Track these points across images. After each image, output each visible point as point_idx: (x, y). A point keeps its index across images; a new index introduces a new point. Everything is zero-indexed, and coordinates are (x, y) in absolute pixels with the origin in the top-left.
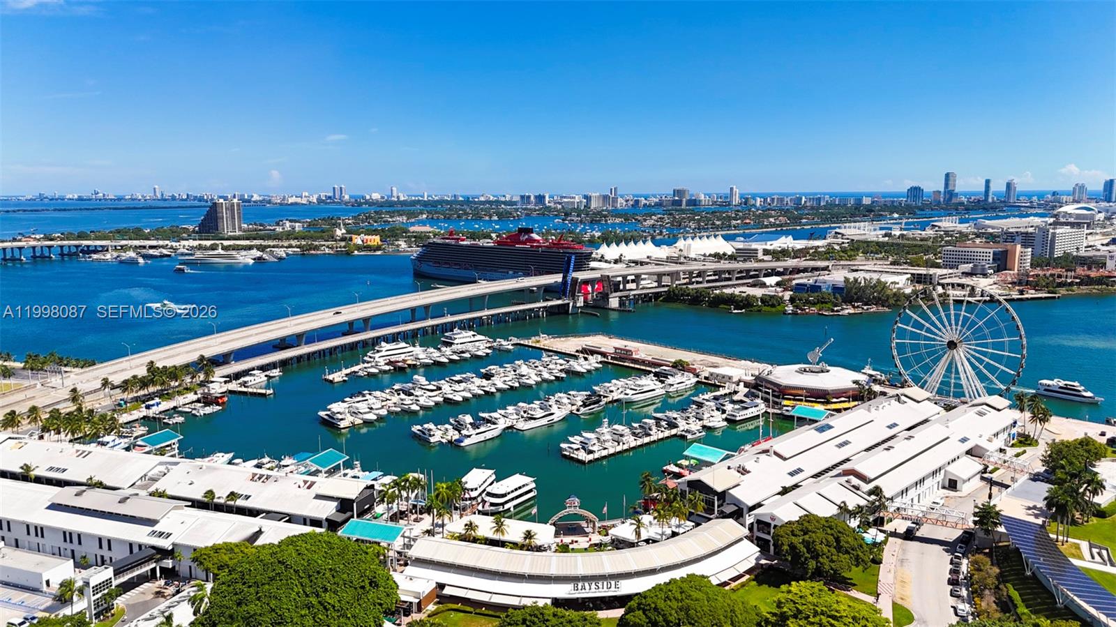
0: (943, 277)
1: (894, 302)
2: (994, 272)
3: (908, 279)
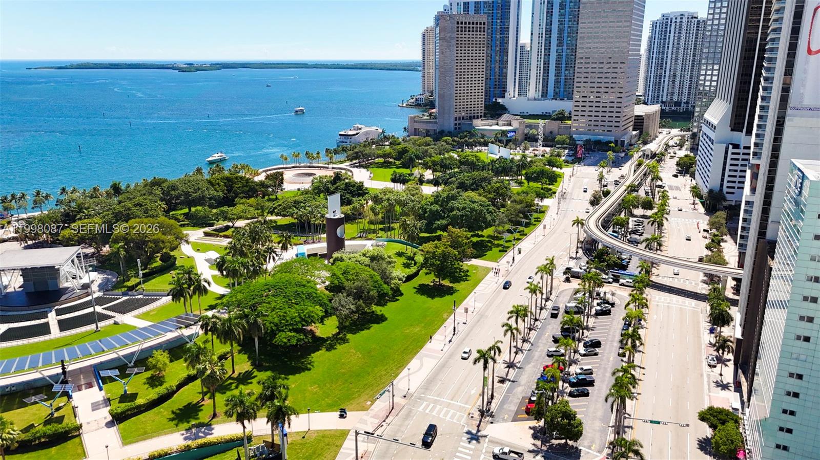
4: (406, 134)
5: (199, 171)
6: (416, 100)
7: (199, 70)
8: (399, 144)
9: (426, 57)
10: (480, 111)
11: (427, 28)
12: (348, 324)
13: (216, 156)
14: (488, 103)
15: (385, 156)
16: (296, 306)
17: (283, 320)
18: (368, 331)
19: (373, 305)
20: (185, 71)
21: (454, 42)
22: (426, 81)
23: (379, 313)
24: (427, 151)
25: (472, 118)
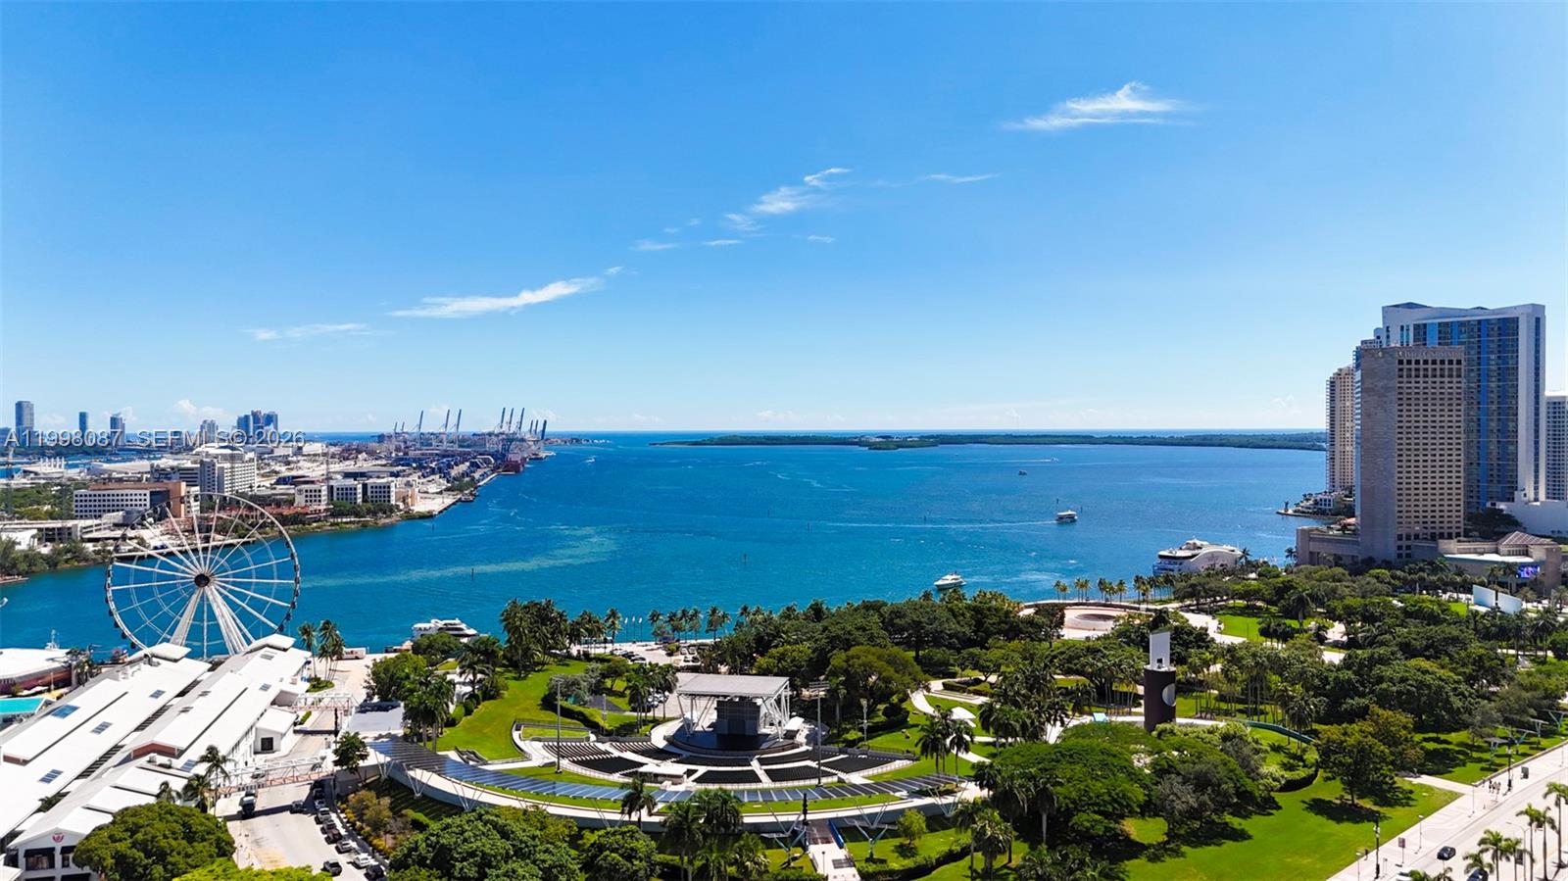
0: (87, 529)
1: (26, 568)
2: (155, 521)
3: (33, 537)
4: (1291, 561)
5: (927, 596)
6: (1316, 502)
7: (902, 447)
8: (1278, 576)
9: (1337, 423)
10: (1454, 525)
11: (1340, 370)
12: (1182, 832)
13: (949, 579)
14: (1474, 511)
15: (1246, 595)
16: (1103, 780)
17: (1084, 796)
18: (1217, 848)
19: (1225, 813)
20: (880, 449)
21: (1393, 396)
22: (1337, 467)
23: (1236, 826)
24: (1334, 591)
25: (1434, 537)
